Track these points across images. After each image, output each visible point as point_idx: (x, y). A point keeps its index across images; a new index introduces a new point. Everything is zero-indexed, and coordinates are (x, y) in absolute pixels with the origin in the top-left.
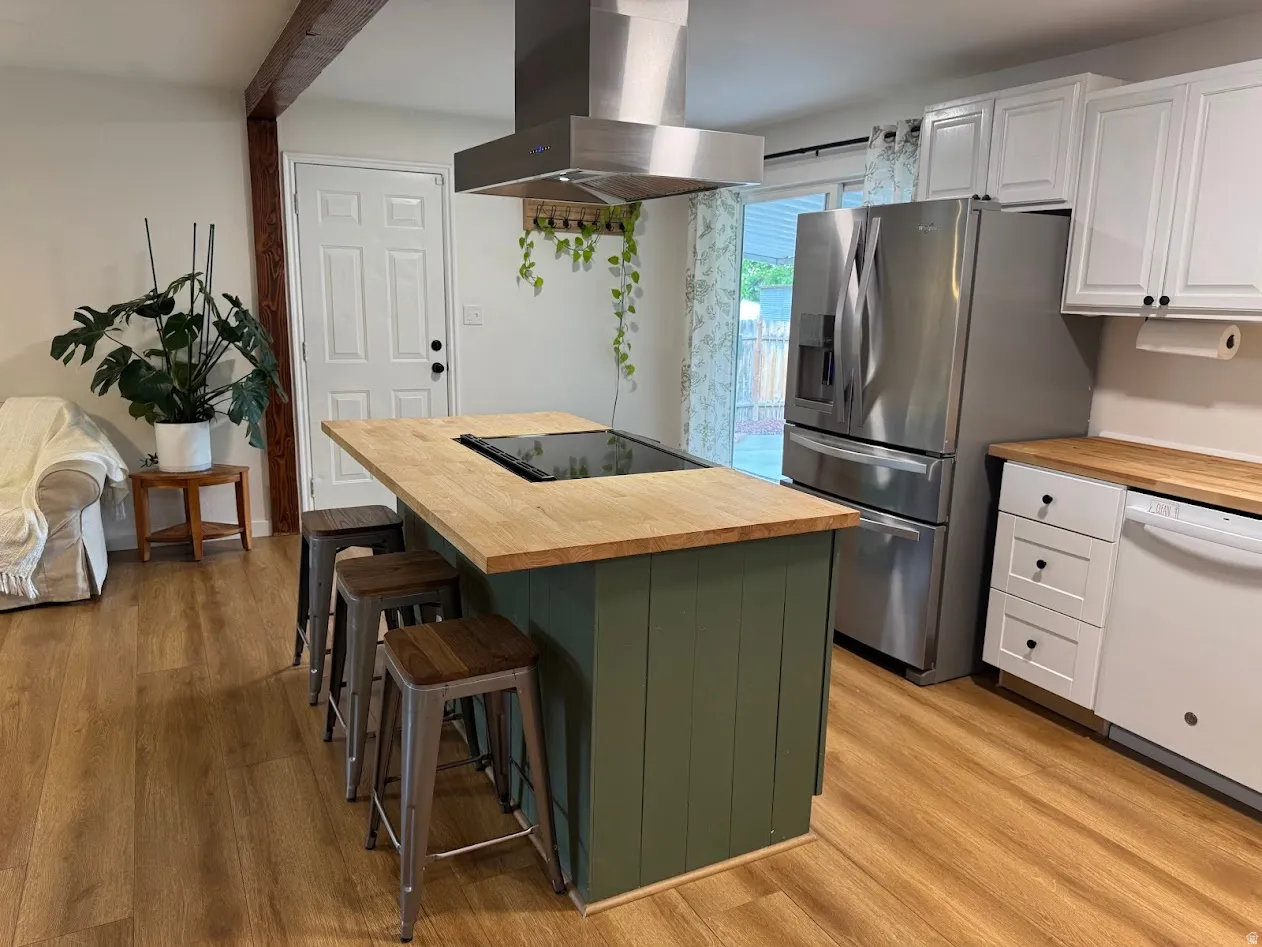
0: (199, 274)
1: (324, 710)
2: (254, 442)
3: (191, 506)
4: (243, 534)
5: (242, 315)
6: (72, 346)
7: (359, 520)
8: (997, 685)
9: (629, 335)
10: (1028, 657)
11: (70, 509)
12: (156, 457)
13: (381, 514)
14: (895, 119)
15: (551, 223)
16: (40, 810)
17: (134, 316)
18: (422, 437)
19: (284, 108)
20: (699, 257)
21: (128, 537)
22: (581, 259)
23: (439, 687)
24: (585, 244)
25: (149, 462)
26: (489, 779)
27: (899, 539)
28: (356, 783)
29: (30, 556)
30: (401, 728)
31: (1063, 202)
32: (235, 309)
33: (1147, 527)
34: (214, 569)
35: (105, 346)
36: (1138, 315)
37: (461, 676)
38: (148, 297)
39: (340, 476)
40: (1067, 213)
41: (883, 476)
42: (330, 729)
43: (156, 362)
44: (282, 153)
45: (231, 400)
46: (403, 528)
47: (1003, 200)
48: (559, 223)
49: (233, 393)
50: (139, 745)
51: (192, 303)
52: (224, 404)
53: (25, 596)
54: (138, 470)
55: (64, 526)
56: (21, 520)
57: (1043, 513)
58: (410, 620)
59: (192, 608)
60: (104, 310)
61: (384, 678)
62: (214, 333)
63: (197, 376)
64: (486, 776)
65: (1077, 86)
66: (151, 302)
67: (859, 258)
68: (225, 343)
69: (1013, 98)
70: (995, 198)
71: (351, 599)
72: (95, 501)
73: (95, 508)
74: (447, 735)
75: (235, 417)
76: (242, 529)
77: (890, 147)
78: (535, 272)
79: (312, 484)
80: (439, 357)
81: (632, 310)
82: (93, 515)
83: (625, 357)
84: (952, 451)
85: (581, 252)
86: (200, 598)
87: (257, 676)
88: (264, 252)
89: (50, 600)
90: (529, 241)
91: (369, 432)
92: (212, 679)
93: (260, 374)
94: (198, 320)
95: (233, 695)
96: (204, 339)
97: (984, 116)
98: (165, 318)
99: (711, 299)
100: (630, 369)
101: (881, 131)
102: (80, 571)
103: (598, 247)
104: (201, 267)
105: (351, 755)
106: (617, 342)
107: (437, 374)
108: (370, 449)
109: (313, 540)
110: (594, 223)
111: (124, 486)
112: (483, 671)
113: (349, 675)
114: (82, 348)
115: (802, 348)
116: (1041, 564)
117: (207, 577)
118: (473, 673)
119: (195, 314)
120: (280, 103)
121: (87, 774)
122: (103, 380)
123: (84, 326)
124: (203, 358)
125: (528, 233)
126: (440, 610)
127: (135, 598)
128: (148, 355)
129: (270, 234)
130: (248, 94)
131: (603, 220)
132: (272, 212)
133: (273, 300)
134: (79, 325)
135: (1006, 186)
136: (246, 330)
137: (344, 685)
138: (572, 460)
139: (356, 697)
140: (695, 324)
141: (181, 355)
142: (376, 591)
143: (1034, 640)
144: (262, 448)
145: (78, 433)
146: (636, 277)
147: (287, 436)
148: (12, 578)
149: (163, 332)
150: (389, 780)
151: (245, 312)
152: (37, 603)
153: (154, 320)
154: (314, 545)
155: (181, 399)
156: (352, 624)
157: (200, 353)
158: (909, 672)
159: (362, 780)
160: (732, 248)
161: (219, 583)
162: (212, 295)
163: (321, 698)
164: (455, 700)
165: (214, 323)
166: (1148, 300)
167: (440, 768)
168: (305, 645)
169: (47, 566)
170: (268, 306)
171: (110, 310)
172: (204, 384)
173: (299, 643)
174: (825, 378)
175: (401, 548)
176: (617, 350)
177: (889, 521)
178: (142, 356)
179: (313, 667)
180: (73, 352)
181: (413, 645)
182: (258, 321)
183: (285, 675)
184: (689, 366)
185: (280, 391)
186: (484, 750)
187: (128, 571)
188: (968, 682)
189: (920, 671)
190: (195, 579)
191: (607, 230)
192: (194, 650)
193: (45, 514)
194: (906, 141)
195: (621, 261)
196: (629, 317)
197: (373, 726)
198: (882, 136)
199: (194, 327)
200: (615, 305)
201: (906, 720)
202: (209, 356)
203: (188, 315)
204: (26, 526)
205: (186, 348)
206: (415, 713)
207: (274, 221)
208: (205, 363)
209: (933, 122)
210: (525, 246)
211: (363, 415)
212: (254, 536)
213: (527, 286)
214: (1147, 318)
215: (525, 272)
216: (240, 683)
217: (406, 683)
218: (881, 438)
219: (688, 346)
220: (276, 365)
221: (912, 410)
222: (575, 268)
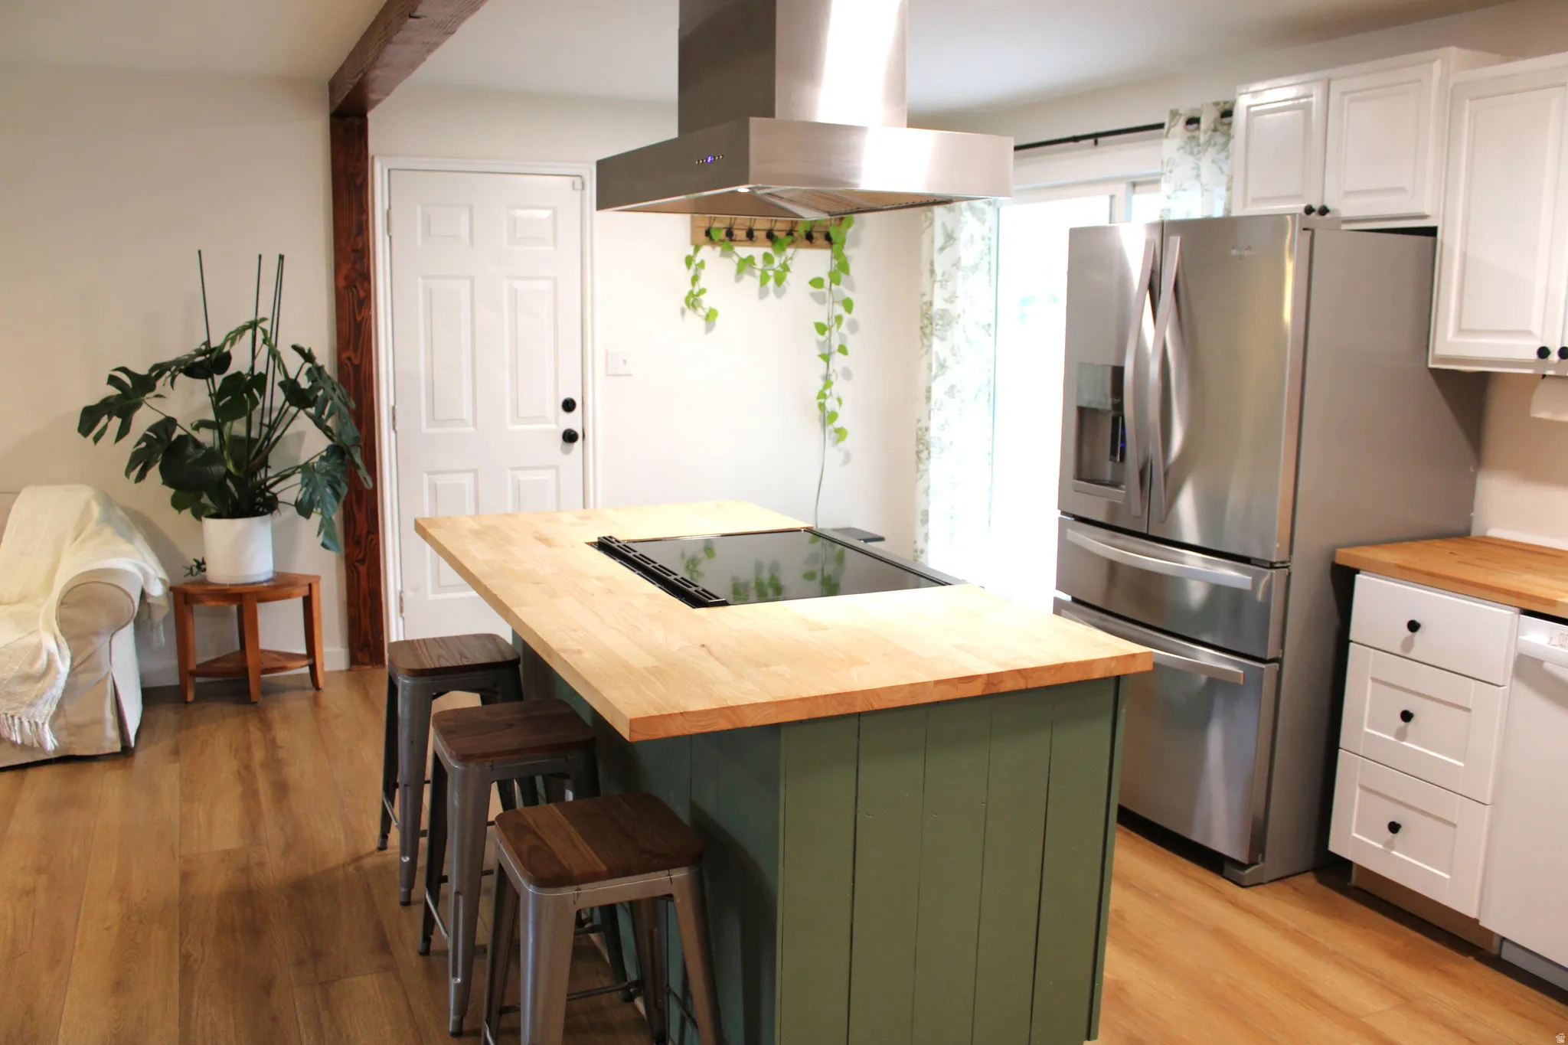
0: (264, 320)
1: (418, 911)
2: (327, 542)
3: (247, 628)
4: (313, 668)
5: (316, 373)
6: (104, 420)
7: (462, 656)
8: (1349, 884)
9: (839, 386)
10: (1389, 845)
11: (97, 634)
12: (204, 563)
13: (490, 646)
14: (1201, 100)
15: (730, 234)
16: (61, 1032)
17: (181, 378)
18: (546, 541)
19: (378, 102)
20: (939, 277)
21: (167, 672)
22: (771, 283)
23: (568, 892)
24: (777, 261)
25: (195, 570)
26: (639, 1012)
27: (1216, 683)
28: (462, 1012)
29: (48, 695)
30: (519, 941)
31: (1424, 217)
32: (308, 365)
33: (1547, 666)
34: (275, 714)
35: (144, 419)
36: (1530, 371)
37: (595, 877)
38: (200, 353)
39: (439, 587)
40: (1431, 232)
41: (1197, 594)
42: (427, 939)
43: (206, 437)
44: (373, 157)
45: (299, 486)
46: (520, 666)
47: (1345, 213)
48: (741, 234)
49: (303, 479)
50: (183, 950)
51: (254, 357)
52: (290, 491)
53: (42, 746)
54: (181, 580)
55: (89, 657)
56: (38, 648)
57: (1408, 645)
58: (531, 798)
59: (247, 767)
60: (142, 370)
61: (496, 873)
62: (280, 397)
63: (257, 455)
64: (636, 1009)
65: (1437, 66)
66: (202, 358)
67: (1153, 288)
68: (294, 410)
69: (1351, 79)
70: (1335, 210)
71: (452, 765)
72: (127, 624)
73: (128, 631)
74: (581, 952)
75: (304, 509)
76: (310, 661)
77: (1193, 137)
78: (707, 301)
79: (401, 599)
80: (572, 421)
81: (843, 350)
82: (125, 641)
83: (833, 416)
84: (1285, 558)
85: (771, 273)
86: (259, 755)
87: (333, 862)
88: (346, 287)
89: (71, 753)
90: (698, 260)
91: (477, 534)
92: (274, 868)
93: (338, 451)
94: (260, 381)
95: (300, 888)
96: (267, 404)
97: (1316, 99)
98: (219, 379)
99: (956, 334)
100: (840, 433)
101: (1181, 115)
102: (109, 716)
103: (794, 266)
104: (265, 311)
105: (455, 975)
106: (822, 395)
107: (569, 445)
108: (477, 557)
109: (403, 682)
110: (790, 233)
111: (164, 603)
112: (626, 872)
113: (451, 866)
114: (116, 422)
115: (1082, 411)
116: (1407, 716)
117: (266, 725)
118: (614, 873)
119: (256, 373)
120: (373, 96)
121: (119, 986)
122: (140, 462)
123: (119, 392)
124: (265, 430)
125: (697, 249)
126: (568, 782)
127: (176, 752)
128: (197, 428)
129: (355, 263)
130: (333, 86)
131: (801, 230)
132: (357, 235)
133: (355, 350)
134: (113, 391)
135: (1348, 194)
136: (320, 393)
137: (445, 879)
138: (759, 567)
139: (461, 898)
140: (934, 370)
141: (238, 427)
142: (486, 756)
143: (1398, 822)
144: (339, 550)
145: (108, 531)
146: (848, 305)
147: (369, 532)
148: (26, 724)
149: (217, 396)
150: (504, 1011)
151: (320, 369)
152: (56, 756)
153: (204, 381)
154: (404, 688)
155: (235, 486)
156: (454, 799)
157: (261, 424)
158: (1228, 868)
159: (470, 1008)
160: (984, 265)
161: (282, 734)
162: (279, 348)
163: (415, 895)
164: (592, 909)
165: (281, 384)
166: (1543, 352)
167: (571, 997)
168: (394, 824)
169: (67, 707)
170: (349, 359)
171: (152, 370)
172: (265, 464)
173: (386, 820)
174: (1113, 453)
175: (519, 697)
176: (822, 406)
177: (1205, 657)
178: (189, 429)
179: (403, 853)
180: (105, 427)
181: (535, 833)
182: (335, 378)
183: (368, 862)
184: (927, 429)
185: (363, 473)
186: (632, 974)
187: (166, 714)
188: (1309, 881)
189: (1242, 866)
190: (251, 729)
191: (808, 242)
192: (252, 826)
193: (67, 640)
194: (1215, 130)
195: (827, 283)
196: (838, 361)
197: (484, 935)
198: (1182, 121)
199: (255, 391)
200: (820, 344)
201: (1220, 934)
202: (272, 427)
203: (248, 375)
204: (44, 658)
205: (244, 419)
206: (537, 924)
207: (360, 246)
208: (268, 437)
209: (1249, 107)
210: (693, 267)
211: (470, 509)
212: (327, 669)
213: (695, 320)
214: (1544, 376)
215: (693, 301)
216: (310, 872)
217: (524, 883)
218: (1191, 537)
219: (923, 399)
220: (356, 439)
221: (1235, 498)
222: (763, 294)
